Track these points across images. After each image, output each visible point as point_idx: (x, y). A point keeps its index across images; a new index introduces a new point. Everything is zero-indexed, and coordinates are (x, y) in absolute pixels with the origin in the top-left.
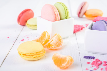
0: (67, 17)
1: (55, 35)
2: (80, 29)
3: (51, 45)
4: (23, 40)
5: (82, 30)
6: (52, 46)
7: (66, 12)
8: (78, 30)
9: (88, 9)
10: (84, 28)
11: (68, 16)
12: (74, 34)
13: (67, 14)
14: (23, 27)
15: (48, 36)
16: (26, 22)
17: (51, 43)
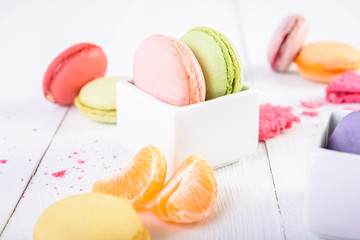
0: (233, 85)
1: (189, 161)
2: (284, 125)
3: (172, 208)
4: (60, 174)
5: (288, 130)
6: (177, 210)
7: (231, 68)
8: (274, 131)
9: (307, 42)
10: (296, 120)
11: (237, 82)
12: (262, 145)
13: (232, 75)
14: (64, 110)
15: (159, 166)
16: (77, 91)
17: (172, 199)
